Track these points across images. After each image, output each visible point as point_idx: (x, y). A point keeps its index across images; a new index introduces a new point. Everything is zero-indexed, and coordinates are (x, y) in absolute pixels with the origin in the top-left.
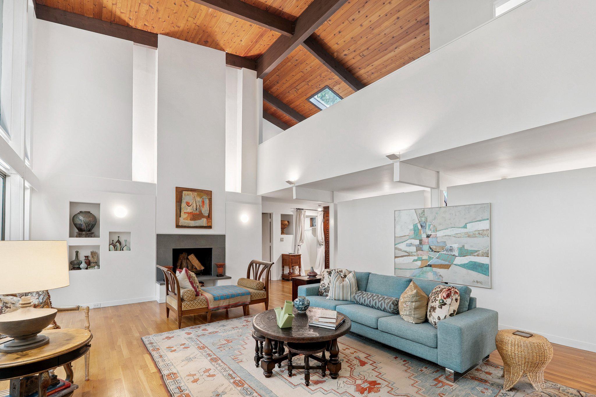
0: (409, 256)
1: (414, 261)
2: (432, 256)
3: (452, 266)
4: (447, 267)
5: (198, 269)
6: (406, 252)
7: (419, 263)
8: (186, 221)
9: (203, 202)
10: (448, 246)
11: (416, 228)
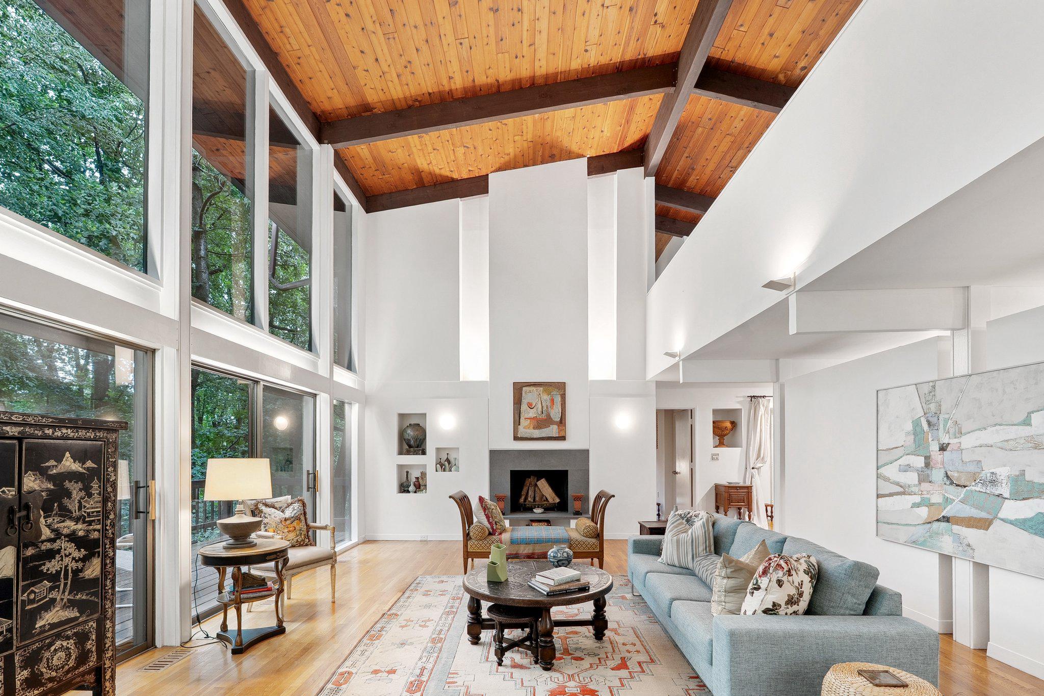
0: (903, 493)
1: (916, 505)
2: (951, 497)
3: (997, 524)
4: (984, 524)
5: (551, 501)
6: (898, 484)
7: (923, 512)
8: (528, 431)
9: (552, 401)
10: (986, 473)
11: (918, 429)
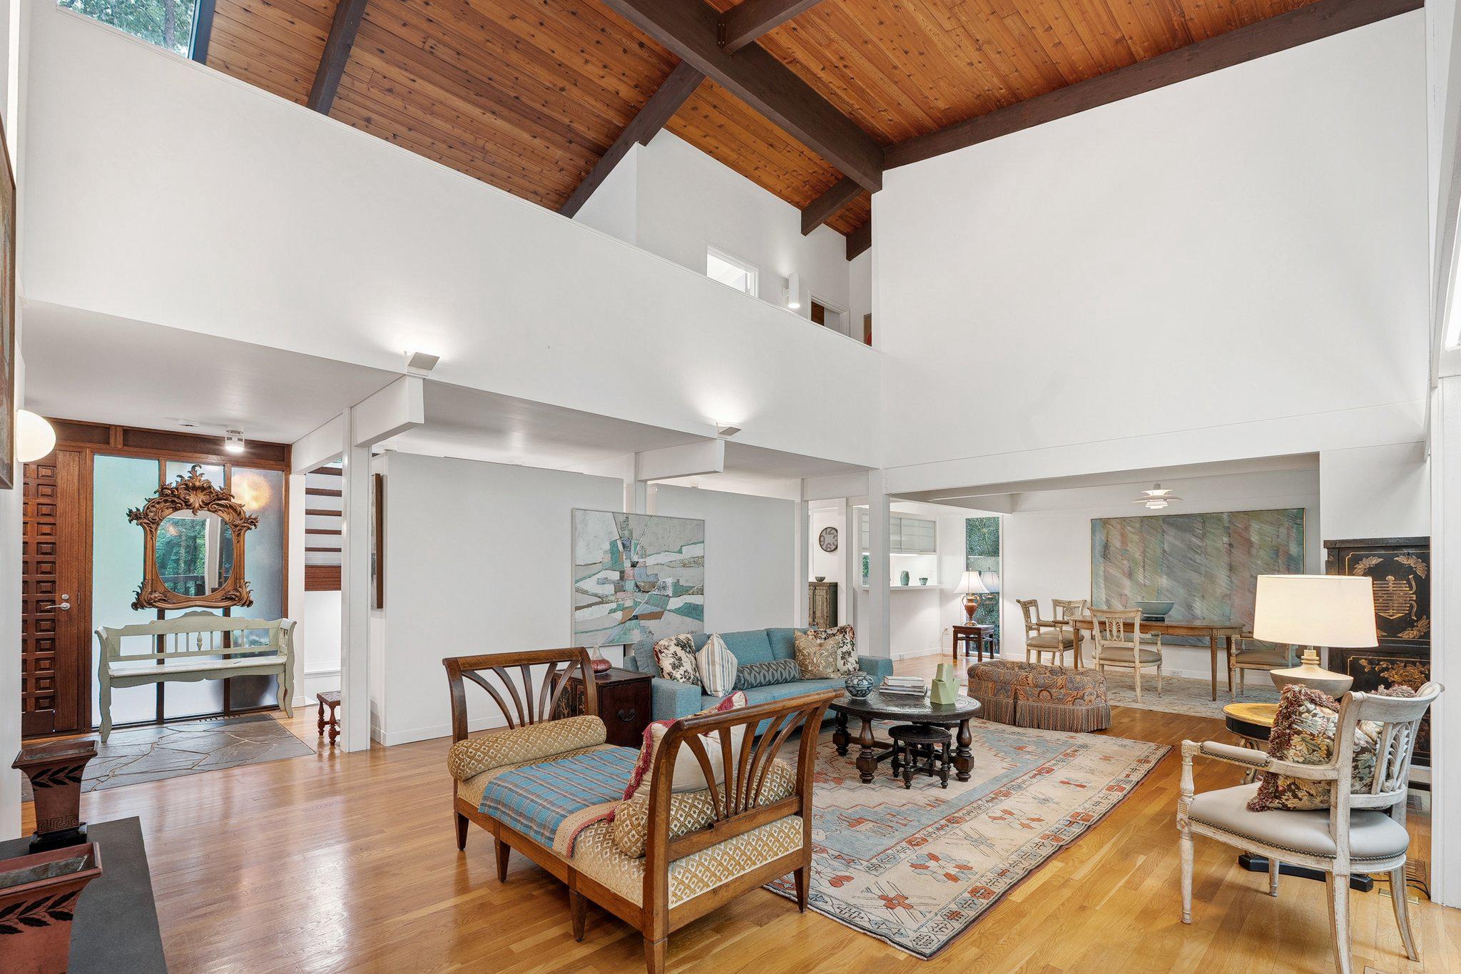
0: (602, 603)
1: (613, 611)
2: (639, 600)
3: (666, 612)
4: (656, 616)
6: (596, 595)
7: (619, 615)
10: (660, 583)
11: (615, 549)
